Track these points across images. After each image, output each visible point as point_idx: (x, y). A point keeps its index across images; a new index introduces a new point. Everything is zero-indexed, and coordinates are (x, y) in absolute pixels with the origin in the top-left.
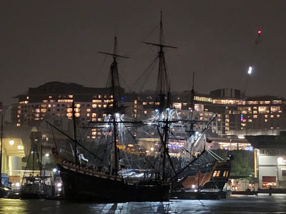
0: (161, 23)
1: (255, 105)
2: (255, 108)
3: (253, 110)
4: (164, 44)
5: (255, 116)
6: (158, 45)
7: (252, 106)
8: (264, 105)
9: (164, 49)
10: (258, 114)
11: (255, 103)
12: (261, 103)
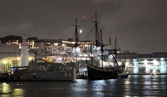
0: (96, 14)
1: (84, 44)
2: (84, 45)
3: (83, 46)
4: (97, 22)
5: (84, 48)
6: (95, 22)
7: (83, 44)
8: (87, 44)
9: (97, 24)
10: (85, 47)
11: (84, 43)
12: (86, 43)
